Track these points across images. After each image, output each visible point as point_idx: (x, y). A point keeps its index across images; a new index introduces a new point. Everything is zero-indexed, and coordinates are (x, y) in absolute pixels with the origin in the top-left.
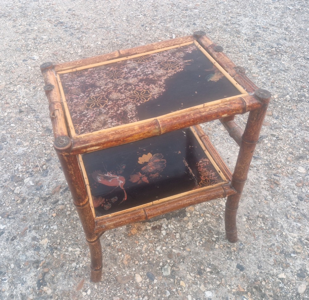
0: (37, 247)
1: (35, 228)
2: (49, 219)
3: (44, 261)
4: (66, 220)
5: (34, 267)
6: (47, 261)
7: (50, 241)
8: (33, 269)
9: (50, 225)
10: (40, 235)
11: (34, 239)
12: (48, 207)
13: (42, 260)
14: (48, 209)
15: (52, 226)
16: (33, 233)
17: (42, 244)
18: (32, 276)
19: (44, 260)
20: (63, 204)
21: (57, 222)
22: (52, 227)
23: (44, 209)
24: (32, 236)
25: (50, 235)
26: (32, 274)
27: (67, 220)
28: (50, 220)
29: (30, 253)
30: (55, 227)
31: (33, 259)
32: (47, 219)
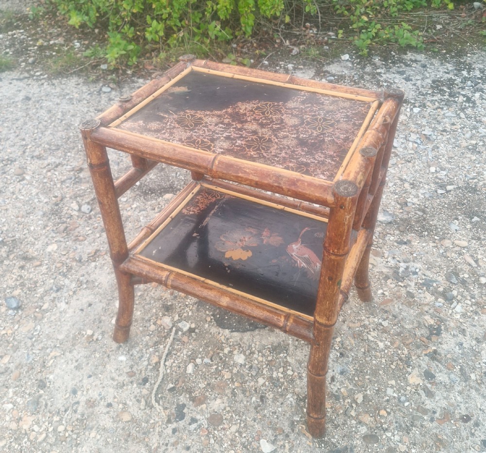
0: (429, 380)
1: (425, 411)
2: (394, 412)
3: (424, 352)
4: (368, 392)
5: (441, 356)
6: (419, 352)
7: (407, 375)
8: (443, 352)
9: (396, 401)
10: (419, 394)
11: (430, 394)
12: (389, 439)
13: (426, 355)
14: (389, 434)
15: (394, 397)
16: (429, 404)
17: (419, 378)
18: (446, 345)
19: (423, 355)
20: (360, 422)
21: (383, 398)
22: (395, 395)
23: (397, 438)
24: (432, 400)
25: (402, 384)
26: (444, 346)
27: (366, 391)
28: (395, 408)
29: (441, 377)
30: (390, 391)
31: (440, 365)
32: (398, 414)
